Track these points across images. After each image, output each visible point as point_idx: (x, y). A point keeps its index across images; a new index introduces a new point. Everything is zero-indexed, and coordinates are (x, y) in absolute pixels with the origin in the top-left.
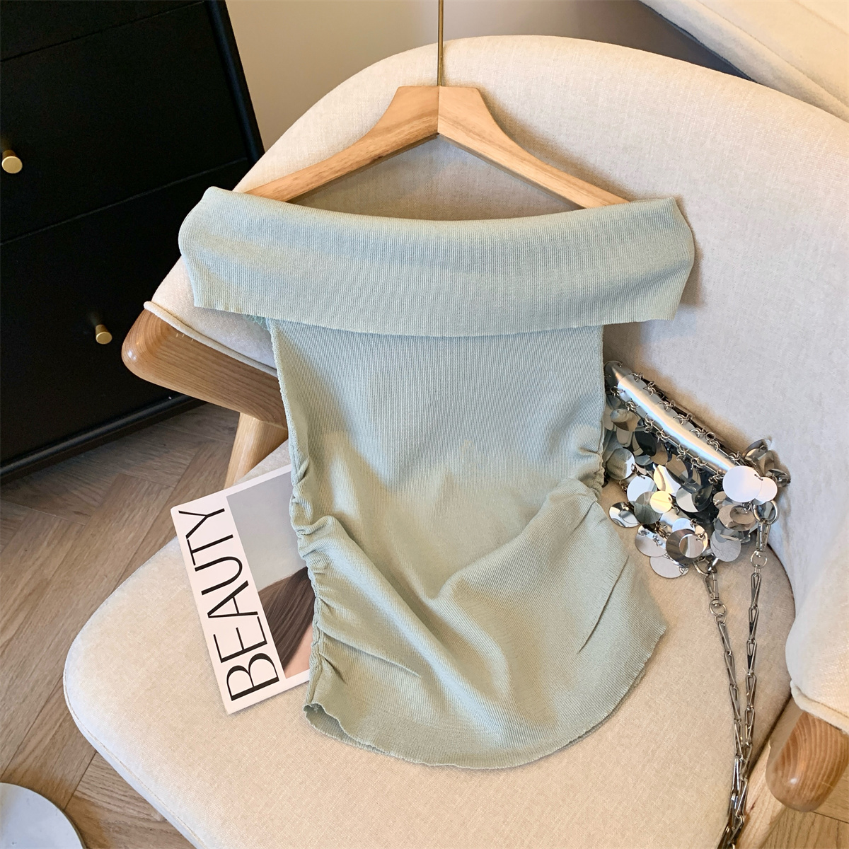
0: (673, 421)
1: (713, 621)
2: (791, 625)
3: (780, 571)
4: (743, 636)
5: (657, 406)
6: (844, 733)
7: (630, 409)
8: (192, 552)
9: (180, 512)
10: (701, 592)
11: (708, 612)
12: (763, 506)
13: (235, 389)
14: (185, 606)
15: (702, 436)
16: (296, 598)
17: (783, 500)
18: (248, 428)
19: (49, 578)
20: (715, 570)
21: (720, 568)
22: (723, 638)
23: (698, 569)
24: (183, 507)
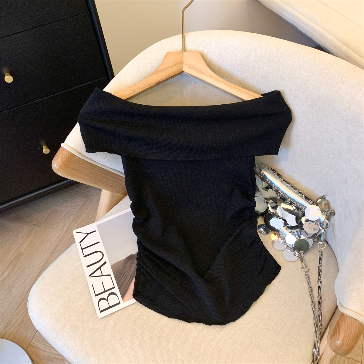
3: (332, 253)
8: (82, 250)
11: (301, 271)
13: (100, 179)
14: (79, 272)
16: (127, 268)
18: (105, 195)
19: (22, 252)
22: (308, 281)
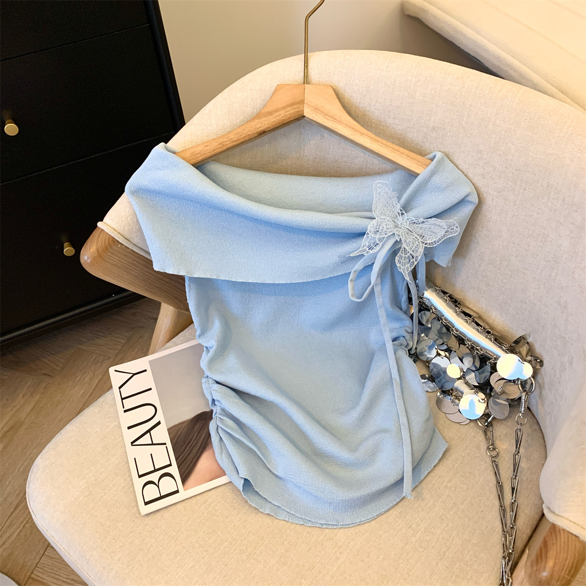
0: (462, 322)
1: (489, 460)
2: (543, 465)
3: (536, 427)
4: (510, 472)
5: (451, 311)
6: (581, 540)
7: (433, 312)
8: (122, 399)
9: (116, 371)
10: (480, 439)
11: (484, 453)
12: (526, 381)
13: (158, 285)
14: (115, 437)
15: (482, 332)
16: (194, 434)
17: (539, 377)
18: (167, 314)
19: (23, 420)
20: (490, 424)
21: (494, 423)
22: (495, 472)
23: (479, 423)
24: (118, 367)
